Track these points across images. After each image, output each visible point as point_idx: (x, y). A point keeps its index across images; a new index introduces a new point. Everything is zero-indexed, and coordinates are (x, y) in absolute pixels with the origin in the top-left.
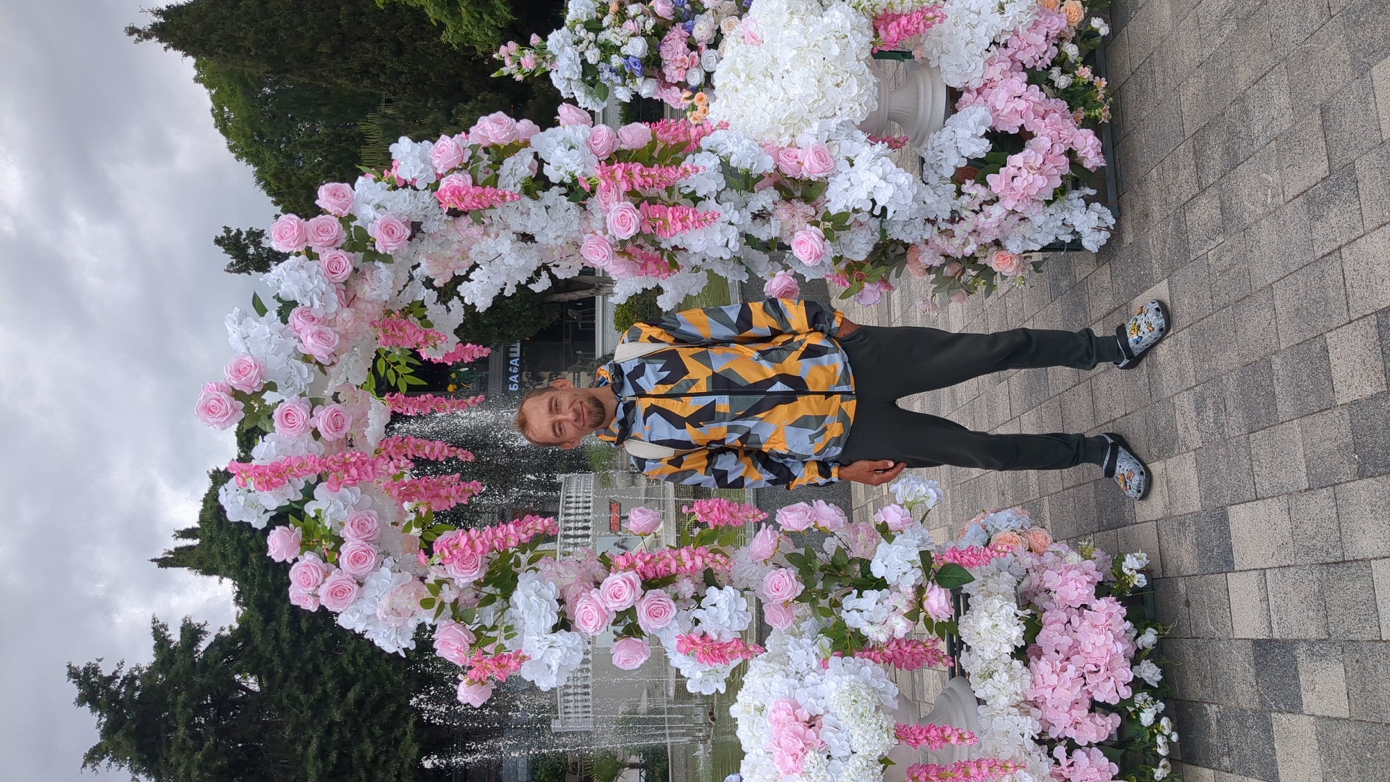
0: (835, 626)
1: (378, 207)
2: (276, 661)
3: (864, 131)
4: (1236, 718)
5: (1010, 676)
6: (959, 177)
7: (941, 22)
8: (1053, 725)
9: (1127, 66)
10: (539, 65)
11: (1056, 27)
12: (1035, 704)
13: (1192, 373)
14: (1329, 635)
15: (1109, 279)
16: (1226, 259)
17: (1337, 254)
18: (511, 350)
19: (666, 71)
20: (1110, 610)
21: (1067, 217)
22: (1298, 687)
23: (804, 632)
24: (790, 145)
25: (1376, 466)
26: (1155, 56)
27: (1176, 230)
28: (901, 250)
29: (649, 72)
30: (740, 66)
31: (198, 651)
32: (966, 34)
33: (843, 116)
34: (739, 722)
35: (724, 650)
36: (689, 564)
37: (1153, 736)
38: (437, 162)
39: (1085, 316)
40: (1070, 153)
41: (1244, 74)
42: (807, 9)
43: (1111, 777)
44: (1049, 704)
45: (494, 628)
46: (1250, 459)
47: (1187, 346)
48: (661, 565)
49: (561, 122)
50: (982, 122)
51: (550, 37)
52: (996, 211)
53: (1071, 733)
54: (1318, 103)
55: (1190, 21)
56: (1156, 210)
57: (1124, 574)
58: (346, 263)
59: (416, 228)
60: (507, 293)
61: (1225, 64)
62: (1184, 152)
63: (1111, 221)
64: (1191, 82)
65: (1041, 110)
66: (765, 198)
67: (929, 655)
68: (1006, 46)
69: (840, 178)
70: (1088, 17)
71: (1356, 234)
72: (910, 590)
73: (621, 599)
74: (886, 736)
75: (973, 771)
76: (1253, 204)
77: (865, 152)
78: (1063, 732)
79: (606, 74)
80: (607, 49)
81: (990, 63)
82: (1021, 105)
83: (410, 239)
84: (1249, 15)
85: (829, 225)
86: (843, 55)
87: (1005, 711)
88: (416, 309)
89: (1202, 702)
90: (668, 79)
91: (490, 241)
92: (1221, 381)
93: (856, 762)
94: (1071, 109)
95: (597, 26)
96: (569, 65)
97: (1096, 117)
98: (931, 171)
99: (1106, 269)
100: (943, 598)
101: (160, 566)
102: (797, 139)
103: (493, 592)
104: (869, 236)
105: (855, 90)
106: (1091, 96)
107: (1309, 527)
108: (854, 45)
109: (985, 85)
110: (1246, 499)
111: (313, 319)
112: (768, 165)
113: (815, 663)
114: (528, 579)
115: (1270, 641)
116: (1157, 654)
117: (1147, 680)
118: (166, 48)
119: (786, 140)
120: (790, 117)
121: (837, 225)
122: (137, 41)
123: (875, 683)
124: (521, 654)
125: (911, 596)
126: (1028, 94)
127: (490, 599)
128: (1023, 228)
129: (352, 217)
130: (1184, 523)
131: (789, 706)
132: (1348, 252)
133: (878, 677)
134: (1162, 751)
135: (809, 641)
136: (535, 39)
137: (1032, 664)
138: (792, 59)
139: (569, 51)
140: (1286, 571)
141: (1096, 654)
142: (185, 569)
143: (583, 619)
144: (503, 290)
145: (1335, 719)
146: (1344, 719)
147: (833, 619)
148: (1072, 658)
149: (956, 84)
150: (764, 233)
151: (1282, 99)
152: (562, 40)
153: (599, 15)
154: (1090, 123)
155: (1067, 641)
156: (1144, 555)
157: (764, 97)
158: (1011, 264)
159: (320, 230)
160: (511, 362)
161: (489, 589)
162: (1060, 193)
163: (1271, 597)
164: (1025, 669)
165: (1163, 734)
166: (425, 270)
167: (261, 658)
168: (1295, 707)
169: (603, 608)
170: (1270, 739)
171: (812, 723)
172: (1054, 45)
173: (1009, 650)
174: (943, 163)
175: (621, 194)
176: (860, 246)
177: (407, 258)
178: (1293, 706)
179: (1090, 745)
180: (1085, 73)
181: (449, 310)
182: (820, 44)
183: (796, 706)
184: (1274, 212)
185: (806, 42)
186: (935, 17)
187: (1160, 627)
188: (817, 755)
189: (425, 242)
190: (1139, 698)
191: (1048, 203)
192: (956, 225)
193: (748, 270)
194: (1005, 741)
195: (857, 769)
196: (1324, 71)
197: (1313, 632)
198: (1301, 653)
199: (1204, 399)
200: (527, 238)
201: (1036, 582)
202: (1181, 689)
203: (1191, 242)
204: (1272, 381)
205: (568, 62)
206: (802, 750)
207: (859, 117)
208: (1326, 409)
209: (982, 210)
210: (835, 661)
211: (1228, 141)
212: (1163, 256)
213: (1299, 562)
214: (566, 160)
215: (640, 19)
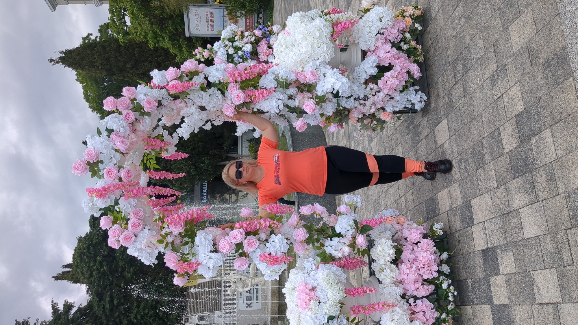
0: (322, 253)
1: (145, 95)
2: (103, 318)
3: (329, 65)
4: (478, 282)
5: (391, 270)
6: (366, 83)
7: (357, 23)
8: (408, 290)
9: (430, 42)
10: (210, 55)
11: (401, 27)
12: (401, 282)
13: (456, 152)
14: (507, 242)
15: (427, 122)
16: (466, 107)
17: (501, 97)
18: (203, 186)
19: (260, 57)
20: (428, 244)
21: (408, 97)
22: (498, 265)
23: (310, 257)
24: (302, 71)
25: (519, 173)
26: (438, 36)
27: (449, 99)
28: (347, 113)
29: (253, 57)
30: (283, 42)
31: (71, 314)
32: (368, 29)
33: (322, 59)
34: (286, 295)
35: (278, 259)
36: (264, 225)
37: (447, 293)
38: (168, 76)
39: (419, 138)
40: (409, 72)
41: (468, 37)
42: (307, 20)
43: (431, 309)
44: (406, 282)
45: (188, 254)
46: (477, 180)
47: (454, 142)
48: (253, 226)
49: (215, 64)
50: (374, 61)
51: (214, 44)
52: (381, 94)
53: (415, 293)
54: (492, 43)
55: (449, 21)
56: (442, 94)
57: (434, 231)
58: (133, 115)
59: (160, 104)
60: (196, 132)
61: (461, 35)
62: (450, 69)
63: (425, 98)
64: (451, 43)
65: (397, 57)
66: (292, 91)
67: (359, 263)
68: (383, 34)
69: (321, 82)
70: (414, 24)
71: (507, 88)
72: (350, 237)
73: (237, 239)
74: (341, 292)
75: (376, 307)
76: (473, 84)
77: (329, 71)
78: (412, 293)
79: (237, 58)
80: (237, 49)
81: (377, 40)
82: (389, 55)
83: (157, 107)
84: (469, 15)
85: (317, 100)
86: (320, 37)
87: (390, 285)
88: (160, 137)
89: (466, 279)
90: (261, 60)
91: (188, 109)
92: (466, 152)
93: (330, 303)
94: (409, 57)
95: (232, 40)
96: (222, 55)
97: (418, 60)
98: (356, 81)
99: (426, 118)
100: (363, 238)
101: (55, 280)
102: (304, 69)
103: (188, 241)
104: (333, 106)
105: (325, 49)
106: (416, 53)
107: (498, 202)
108: (325, 33)
109: (376, 49)
110: (477, 196)
111: (120, 136)
112: (293, 77)
113: (314, 267)
114: (201, 233)
115: (487, 249)
116: (448, 262)
117: (444, 271)
118: (65, 67)
119: (300, 69)
120: (302, 60)
121: (321, 100)
122: (53, 64)
123: (337, 273)
124: (198, 262)
125: (351, 239)
126: (391, 51)
127: (187, 243)
128: (392, 101)
129: (135, 99)
130: (457, 210)
131: (304, 284)
132: (505, 96)
133: (338, 271)
134: (451, 299)
135: (312, 259)
136: (209, 46)
137: (399, 266)
138: (302, 38)
139: (222, 49)
140: (491, 220)
141: (423, 261)
142: (66, 281)
143: (222, 248)
144: (194, 131)
145: (511, 274)
146: (514, 273)
147: (321, 251)
148: (414, 263)
149: (365, 49)
150: (293, 104)
151: (481, 44)
152: (219, 45)
153: (234, 36)
154: (416, 62)
155: (412, 256)
156: (442, 224)
157: (292, 53)
158: (389, 117)
159: (121, 102)
160: (203, 191)
161: (186, 239)
162: (405, 88)
163: (487, 232)
164: (396, 268)
165: (451, 292)
166: (164, 121)
167: (97, 317)
168: (497, 273)
169: (230, 242)
170: (490, 288)
171: (313, 289)
172: (401, 33)
173: (390, 260)
174: (360, 77)
175: (238, 88)
176: (330, 109)
177: (156, 115)
178: (497, 272)
179: (423, 297)
180: (413, 43)
181: (173, 138)
182: (312, 32)
183: (306, 284)
184: (480, 86)
185: (306, 32)
186: (355, 22)
187: (449, 252)
188: (314, 301)
189: (163, 109)
190: (441, 278)
191: (401, 92)
192: (366, 101)
193: (288, 121)
194: (389, 297)
195: (330, 305)
196: (494, 31)
197: (502, 242)
198: (498, 251)
199: (461, 161)
200: (203, 108)
201: (401, 235)
202: (458, 276)
203: (454, 102)
204: (483, 149)
205: (221, 54)
206: (309, 300)
207: (328, 59)
208: (501, 155)
209: (376, 95)
210: (321, 265)
211: (464, 63)
212: (444, 109)
213: (495, 216)
214: (217, 74)
215: (249, 37)
